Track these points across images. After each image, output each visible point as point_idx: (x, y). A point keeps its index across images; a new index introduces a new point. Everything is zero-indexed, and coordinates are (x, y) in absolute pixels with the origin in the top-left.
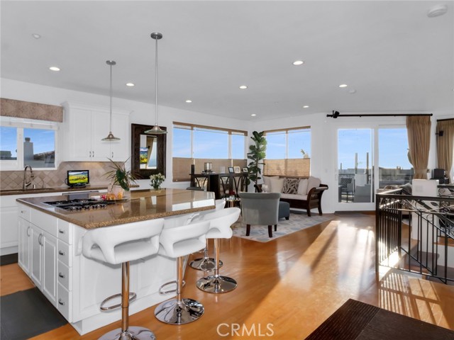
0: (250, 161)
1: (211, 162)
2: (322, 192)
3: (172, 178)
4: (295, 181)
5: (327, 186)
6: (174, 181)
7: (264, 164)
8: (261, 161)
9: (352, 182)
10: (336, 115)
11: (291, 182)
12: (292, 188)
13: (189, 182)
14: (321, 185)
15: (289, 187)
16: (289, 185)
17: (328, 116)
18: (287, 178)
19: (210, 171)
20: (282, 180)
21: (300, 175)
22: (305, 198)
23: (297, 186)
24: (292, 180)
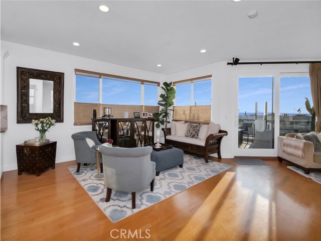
0: (161, 108)
1: (111, 107)
2: (221, 138)
3: (73, 122)
4: (196, 126)
5: (226, 132)
6: (75, 124)
7: (173, 110)
8: (171, 108)
9: (253, 126)
10: (236, 62)
11: (194, 127)
12: (194, 133)
13: (91, 126)
14: (220, 131)
15: (191, 132)
16: (191, 129)
17: (229, 64)
18: (191, 122)
19: (109, 116)
20: (187, 124)
21: (201, 120)
22: (203, 144)
23: (199, 130)
24: (195, 125)
